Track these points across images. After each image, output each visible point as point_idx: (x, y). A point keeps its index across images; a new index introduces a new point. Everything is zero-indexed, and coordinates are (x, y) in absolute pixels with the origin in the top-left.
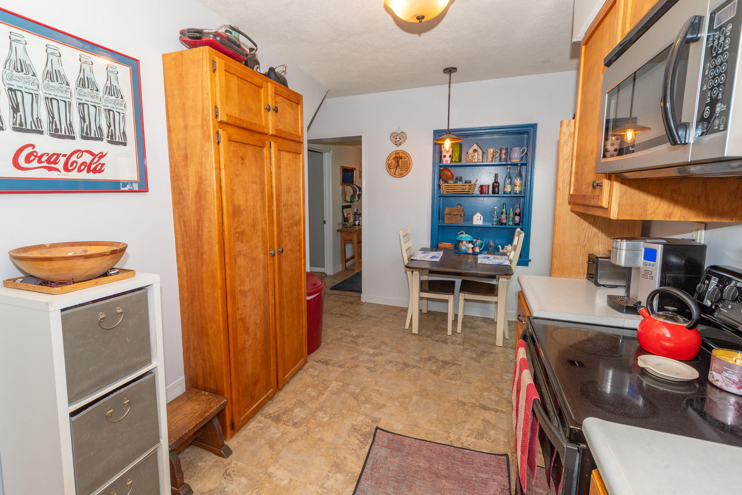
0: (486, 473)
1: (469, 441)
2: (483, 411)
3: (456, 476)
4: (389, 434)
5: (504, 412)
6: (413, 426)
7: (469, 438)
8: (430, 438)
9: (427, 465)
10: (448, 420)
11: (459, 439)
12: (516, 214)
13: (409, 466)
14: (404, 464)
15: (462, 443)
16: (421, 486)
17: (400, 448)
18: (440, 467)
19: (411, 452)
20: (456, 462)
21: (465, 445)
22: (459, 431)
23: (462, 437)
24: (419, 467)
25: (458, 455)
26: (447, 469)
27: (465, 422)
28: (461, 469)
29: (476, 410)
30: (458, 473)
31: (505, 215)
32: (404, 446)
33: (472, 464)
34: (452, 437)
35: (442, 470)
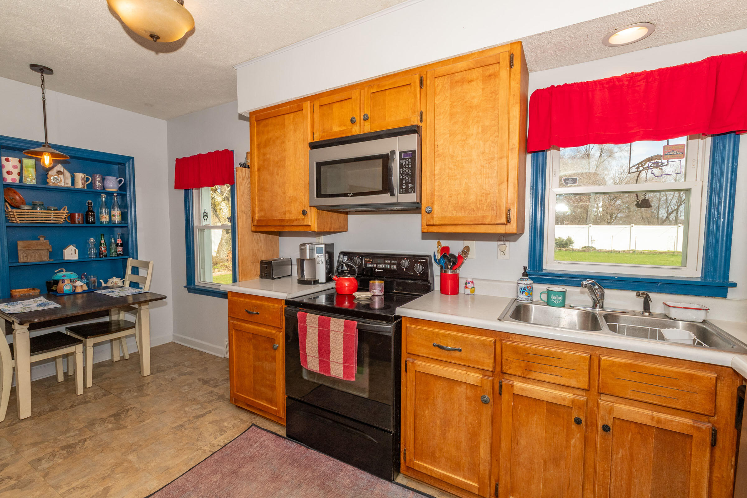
0: (256, 443)
1: (221, 440)
2: (202, 419)
3: (244, 461)
4: (156, 495)
5: (215, 409)
6: (166, 472)
7: (218, 439)
8: (192, 464)
9: (219, 475)
10: (187, 443)
11: (213, 446)
12: (117, 245)
13: (209, 489)
14: (203, 493)
15: (218, 445)
16: (235, 488)
17: (182, 491)
18: (228, 467)
19: (195, 483)
20: (233, 455)
21: (222, 444)
22: (205, 441)
23: (212, 442)
24: (216, 482)
25: (228, 451)
26: (234, 463)
27: (200, 434)
28: (241, 455)
29: (195, 422)
30: (243, 458)
31: (105, 246)
32: (183, 485)
33: (243, 447)
34: (207, 449)
35: (232, 467)
